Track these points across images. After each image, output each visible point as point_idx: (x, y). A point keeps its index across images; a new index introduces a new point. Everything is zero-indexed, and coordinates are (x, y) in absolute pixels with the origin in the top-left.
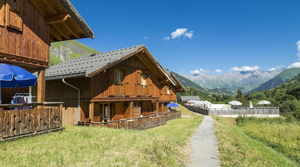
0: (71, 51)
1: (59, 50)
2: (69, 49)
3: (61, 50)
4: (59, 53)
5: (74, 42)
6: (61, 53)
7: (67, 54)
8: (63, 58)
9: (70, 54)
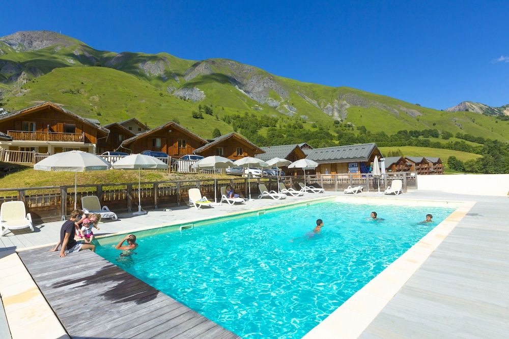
0: (348, 105)
1: (333, 106)
2: (345, 102)
3: (336, 106)
4: (333, 110)
5: (352, 92)
6: (335, 110)
7: (343, 109)
8: (338, 115)
9: (346, 109)
